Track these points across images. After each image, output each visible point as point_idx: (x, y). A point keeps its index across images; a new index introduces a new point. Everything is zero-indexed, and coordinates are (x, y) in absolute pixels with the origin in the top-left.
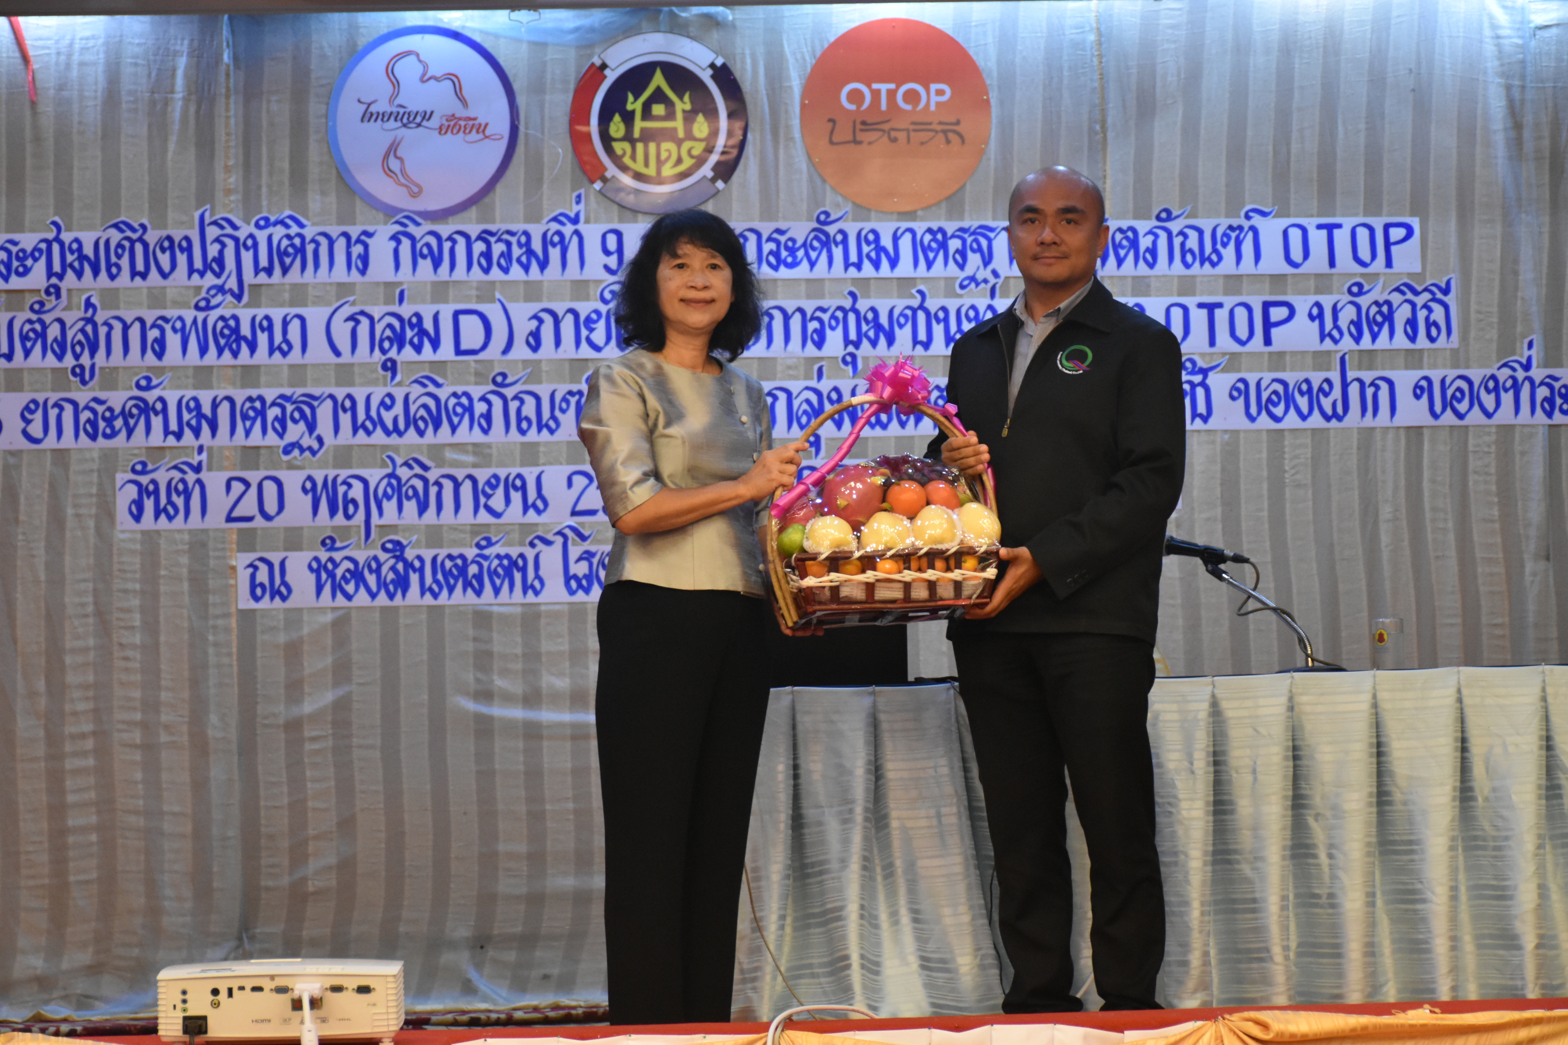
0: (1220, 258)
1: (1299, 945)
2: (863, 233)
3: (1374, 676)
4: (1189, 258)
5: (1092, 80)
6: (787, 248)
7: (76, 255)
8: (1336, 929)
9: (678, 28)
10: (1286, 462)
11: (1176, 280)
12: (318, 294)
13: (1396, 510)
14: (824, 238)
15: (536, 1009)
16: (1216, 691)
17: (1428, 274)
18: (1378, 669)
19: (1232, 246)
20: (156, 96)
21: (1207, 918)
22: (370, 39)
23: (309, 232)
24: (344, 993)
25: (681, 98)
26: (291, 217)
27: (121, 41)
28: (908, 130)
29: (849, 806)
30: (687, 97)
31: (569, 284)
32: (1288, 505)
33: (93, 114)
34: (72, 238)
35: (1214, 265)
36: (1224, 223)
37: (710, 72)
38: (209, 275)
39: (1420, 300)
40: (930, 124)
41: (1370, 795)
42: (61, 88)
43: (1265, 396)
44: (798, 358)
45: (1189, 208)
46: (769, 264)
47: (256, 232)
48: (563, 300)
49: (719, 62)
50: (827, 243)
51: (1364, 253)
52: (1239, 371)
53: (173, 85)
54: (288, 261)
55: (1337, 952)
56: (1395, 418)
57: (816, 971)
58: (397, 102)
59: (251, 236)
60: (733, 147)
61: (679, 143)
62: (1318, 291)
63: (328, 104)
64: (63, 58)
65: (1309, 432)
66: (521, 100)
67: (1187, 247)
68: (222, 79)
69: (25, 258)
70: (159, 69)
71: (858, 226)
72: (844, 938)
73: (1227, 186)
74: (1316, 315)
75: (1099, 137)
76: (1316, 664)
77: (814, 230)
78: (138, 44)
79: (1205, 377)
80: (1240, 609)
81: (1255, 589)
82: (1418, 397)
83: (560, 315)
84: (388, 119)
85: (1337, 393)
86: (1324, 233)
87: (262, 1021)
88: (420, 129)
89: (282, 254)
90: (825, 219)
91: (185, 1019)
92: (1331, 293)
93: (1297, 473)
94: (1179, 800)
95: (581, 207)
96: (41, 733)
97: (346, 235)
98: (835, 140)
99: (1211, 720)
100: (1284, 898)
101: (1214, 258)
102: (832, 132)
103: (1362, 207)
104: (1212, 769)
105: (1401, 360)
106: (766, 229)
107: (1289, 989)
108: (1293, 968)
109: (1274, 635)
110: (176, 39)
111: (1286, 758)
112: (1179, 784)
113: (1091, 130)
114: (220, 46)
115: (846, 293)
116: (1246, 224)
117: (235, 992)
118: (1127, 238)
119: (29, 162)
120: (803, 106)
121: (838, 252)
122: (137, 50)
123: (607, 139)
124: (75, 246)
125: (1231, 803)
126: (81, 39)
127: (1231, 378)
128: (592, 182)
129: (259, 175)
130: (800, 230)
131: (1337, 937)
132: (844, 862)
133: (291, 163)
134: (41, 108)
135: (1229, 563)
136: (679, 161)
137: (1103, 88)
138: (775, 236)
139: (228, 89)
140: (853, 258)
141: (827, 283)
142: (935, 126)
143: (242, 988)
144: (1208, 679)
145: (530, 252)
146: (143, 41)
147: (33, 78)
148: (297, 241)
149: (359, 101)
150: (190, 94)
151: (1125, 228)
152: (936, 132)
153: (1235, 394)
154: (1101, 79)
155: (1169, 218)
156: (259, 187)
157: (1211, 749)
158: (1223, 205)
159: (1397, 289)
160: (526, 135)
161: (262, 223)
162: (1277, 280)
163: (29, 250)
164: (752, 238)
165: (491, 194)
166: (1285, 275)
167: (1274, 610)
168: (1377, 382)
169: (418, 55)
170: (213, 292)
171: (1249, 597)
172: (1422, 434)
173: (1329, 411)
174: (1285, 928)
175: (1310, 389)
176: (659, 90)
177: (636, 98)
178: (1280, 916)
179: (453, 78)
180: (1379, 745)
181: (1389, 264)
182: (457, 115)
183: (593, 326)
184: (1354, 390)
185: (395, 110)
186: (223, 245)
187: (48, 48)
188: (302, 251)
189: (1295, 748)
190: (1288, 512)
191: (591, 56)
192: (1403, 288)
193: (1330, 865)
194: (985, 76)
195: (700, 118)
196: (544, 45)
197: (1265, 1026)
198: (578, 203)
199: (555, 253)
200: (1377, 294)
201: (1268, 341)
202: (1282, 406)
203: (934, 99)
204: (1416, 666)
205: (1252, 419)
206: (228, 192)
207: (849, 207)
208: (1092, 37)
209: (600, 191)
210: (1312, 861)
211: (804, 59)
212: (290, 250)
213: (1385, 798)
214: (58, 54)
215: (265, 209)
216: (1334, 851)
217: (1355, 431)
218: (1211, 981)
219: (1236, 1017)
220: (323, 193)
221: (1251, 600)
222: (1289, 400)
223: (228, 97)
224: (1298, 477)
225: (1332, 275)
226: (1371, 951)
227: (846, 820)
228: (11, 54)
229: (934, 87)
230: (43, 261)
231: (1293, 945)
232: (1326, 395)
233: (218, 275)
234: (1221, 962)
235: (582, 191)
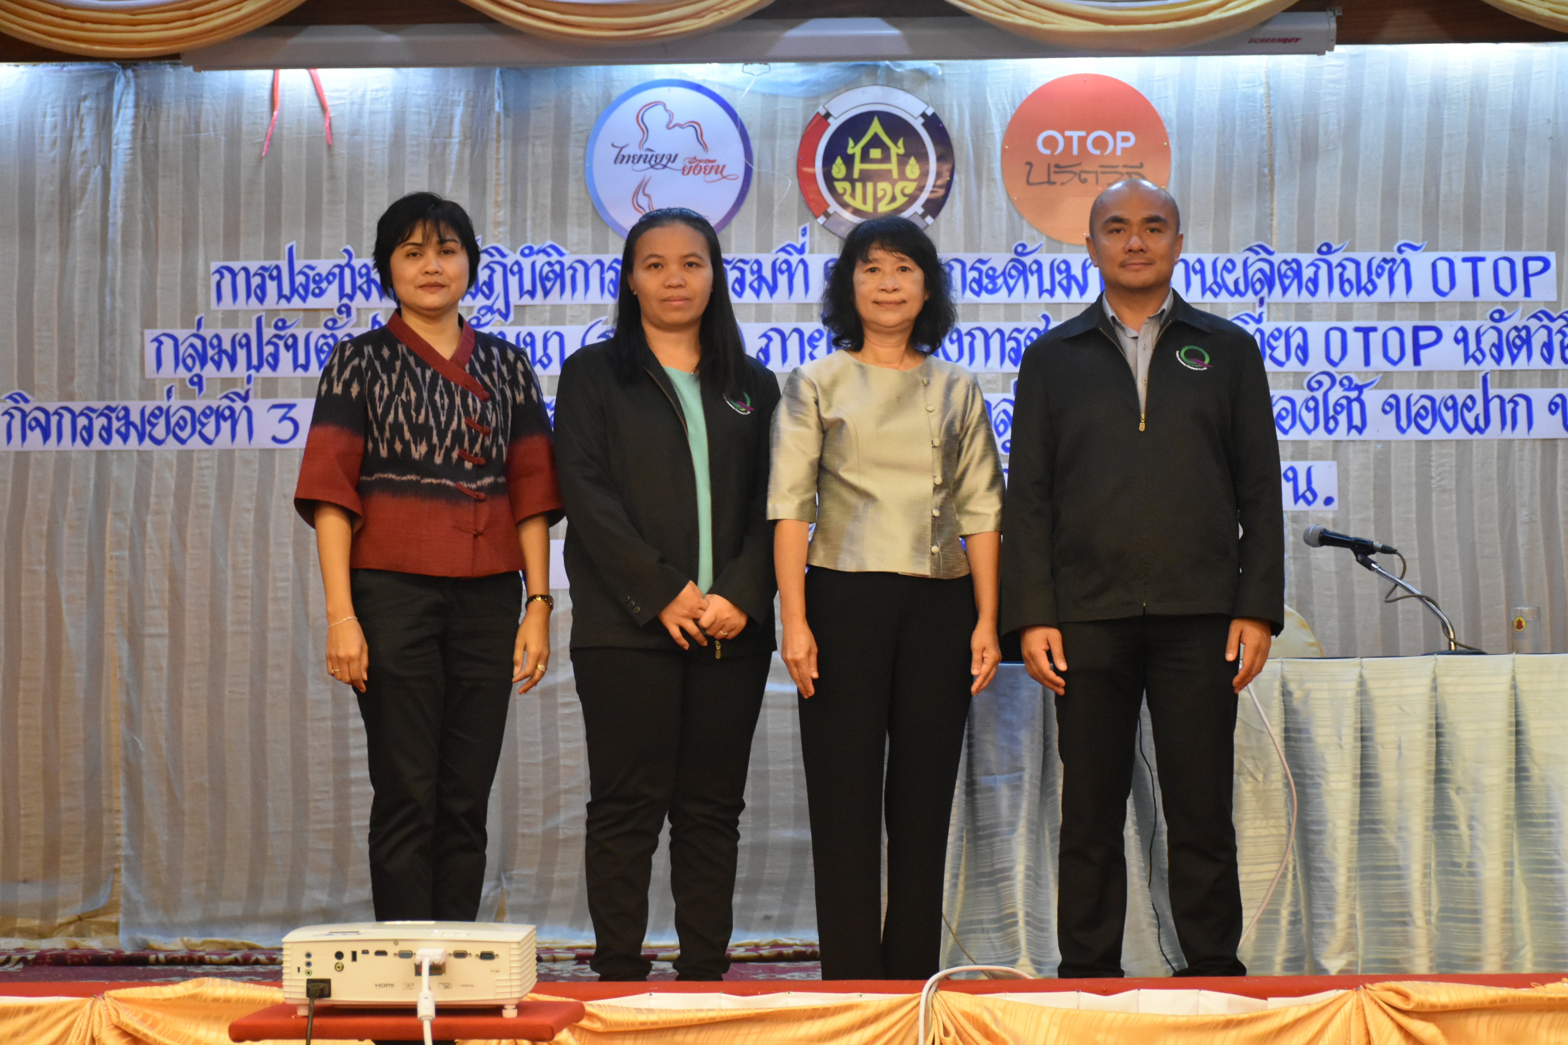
0: (1375, 287)
1: (1441, 910)
2: (1056, 264)
3: (1514, 660)
4: (1347, 287)
5: (1261, 128)
6: (988, 276)
7: (365, 279)
8: (1475, 895)
9: (893, 81)
10: (1433, 469)
11: (1335, 307)
12: (574, 314)
13: (1533, 514)
14: (1021, 268)
15: (757, 947)
16: (1364, 672)
17: (1563, 302)
18: (1517, 653)
19: (1385, 276)
20: (436, 140)
21: (1353, 884)
22: (623, 91)
23: (567, 260)
24: (468, 959)
25: (895, 143)
26: (552, 247)
27: (406, 93)
28: (1096, 172)
29: (1018, 774)
30: (901, 143)
31: (795, 307)
32: (1434, 508)
33: (381, 157)
34: (361, 264)
35: (1369, 293)
36: (1379, 256)
37: (921, 120)
38: (480, 296)
39: (1556, 326)
40: (1116, 167)
41: (1509, 771)
42: (354, 133)
43: (1414, 410)
44: (997, 373)
45: (1347, 242)
46: (972, 290)
47: (522, 260)
48: (789, 321)
49: (929, 112)
50: (1024, 272)
51: (1505, 284)
52: (1391, 388)
53: (450, 131)
54: (549, 285)
55: (1475, 918)
56: (1532, 431)
57: (986, 926)
58: (646, 146)
59: (517, 263)
60: (940, 187)
61: (893, 183)
62: (1463, 317)
63: (585, 148)
64: (356, 107)
65: (1454, 443)
66: (755, 145)
67: (1345, 277)
68: (494, 125)
69: (321, 281)
70: (439, 117)
71: (1052, 256)
72: (1012, 896)
73: (1382, 223)
74: (1462, 339)
75: (1267, 179)
76: (1459, 648)
77: (1012, 260)
78: (421, 95)
79: (1361, 393)
80: (1388, 596)
81: (1401, 578)
82: (1553, 412)
83: (787, 334)
84: (638, 161)
85: (1479, 408)
86: (1469, 265)
87: (386, 985)
88: (666, 170)
89: (544, 279)
90: (1021, 251)
91: (309, 981)
92: (1475, 319)
93: (1443, 479)
94: (1328, 773)
95: (807, 239)
96: (330, 697)
97: (600, 262)
98: (1031, 180)
99: (1359, 698)
100: (1427, 866)
101: (1370, 287)
102: (1029, 174)
103: (1503, 242)
104: (1359, 744)
105: (1538, 379)
106: (970, 259)
107: (1430, 952)
108: (1435, 931)
109: (1421, 624)
110: (454, 91)
111: (1429, 735)
112: (1328, 758)
113: (1261, 174)
114: (492, 97)
115: (1040, 316)
116: (1399, 257)
117: (359, 955)
118: (1291, 269)
119: (325, 197)
120: (1004, 151)
121: (1033, 280)
122: (420, 100)
123: (829, 179)
124: (364, 271)
125: (1376, 776)
126: (372, 91)
127: (1384, 394)
128: (817, 217)
129: (525, 210)
130: (1000, 260)
131: (1475, 904)
132: (1013, 825)
133: (553, 200)
134: (336, 150)
135: (1378, 553)
136: (894, 199)
137: (1271, 136)
138: (978, 265)
139: (499, 135)
140: (1047, 285)
141: (1023, 307)
142: (1121, 169)
143: (365, 952)
144: (1356, 661)
145: (761, 279)
146: (425, 92)
147: (330, 125)
148: (557, 268)
149: (613, 145)
150: (465, 139)
151: (1289, 260)
152: (1122, 174)
153: (1387, 408)
154: (1270, 127)
155: (1330, 251)
156: (525, 220)
157: (1359, 726)
158: (1378, 239)
159: (1535, 316)
160: (759, 174)
161: (527, 251)
162: (1426, 307)
163: (324, 274)
164: (957, 267)
165: (728, 227)
166: (1434, 303)
167: (1420, 597)
168: (1516, 399)
169: (664, 105)
170: (483, 312)
171: (1396, 585)
172: (1556, 446)
173: (1472, 424)
174: (1427, 895)
175: (1455, 404)
176: (876, 136)
177: (856, 143)
178: (1422, 883)
179: (695, 126)
180: (1518, 724)
181: (1527, 293)
182: (698, 158)
183: (816, 344)
184: (1495, 405)
185: (644, 153)
186: (493, 271)
187: (344, 99)
188: (561, 276)
189: (1438, 726)
190: (1434, 514)
191: (816, 106)
192: (1540, 315)
193: (1471, 836)
194: (1165, 125)
195: (912, 161)
196: (775, 96)
197: (1406, 996)
198: (804, 235)
199: (783, 279)
200: (1517, 320)
201: (1417, 361)
202: (1429, 420)
203: (1120, 145)
204: (1549, 651)
205: (1402, 431)
206: (497, 224)
207: (1043, 240)
208: (1261, 91)
209: (823, 225)
210: (1453, 832)
211: (1005, 109)
212: (551, 275)
213: (1523, 774)
214: (352, 103)
215: (529, 239)
216: (1474, 823)
217: (1496, 443)
218: (1357, 942)
219: (1377, 986)
220: (580, 225)
221: (1399, 588)
222: (1436, 414)
223: (498, 141)
224: (1443, 483)
225: (1475, 303)
226: (1509, 916)
227: (1016, 788)
228: (312, 104)
229: (1120, 134)
230: (336, 283)
231: (1435, 909)
232: (1470, 410)
233: (488, 297)
234: (1366, 924)
235: (807, 225)
